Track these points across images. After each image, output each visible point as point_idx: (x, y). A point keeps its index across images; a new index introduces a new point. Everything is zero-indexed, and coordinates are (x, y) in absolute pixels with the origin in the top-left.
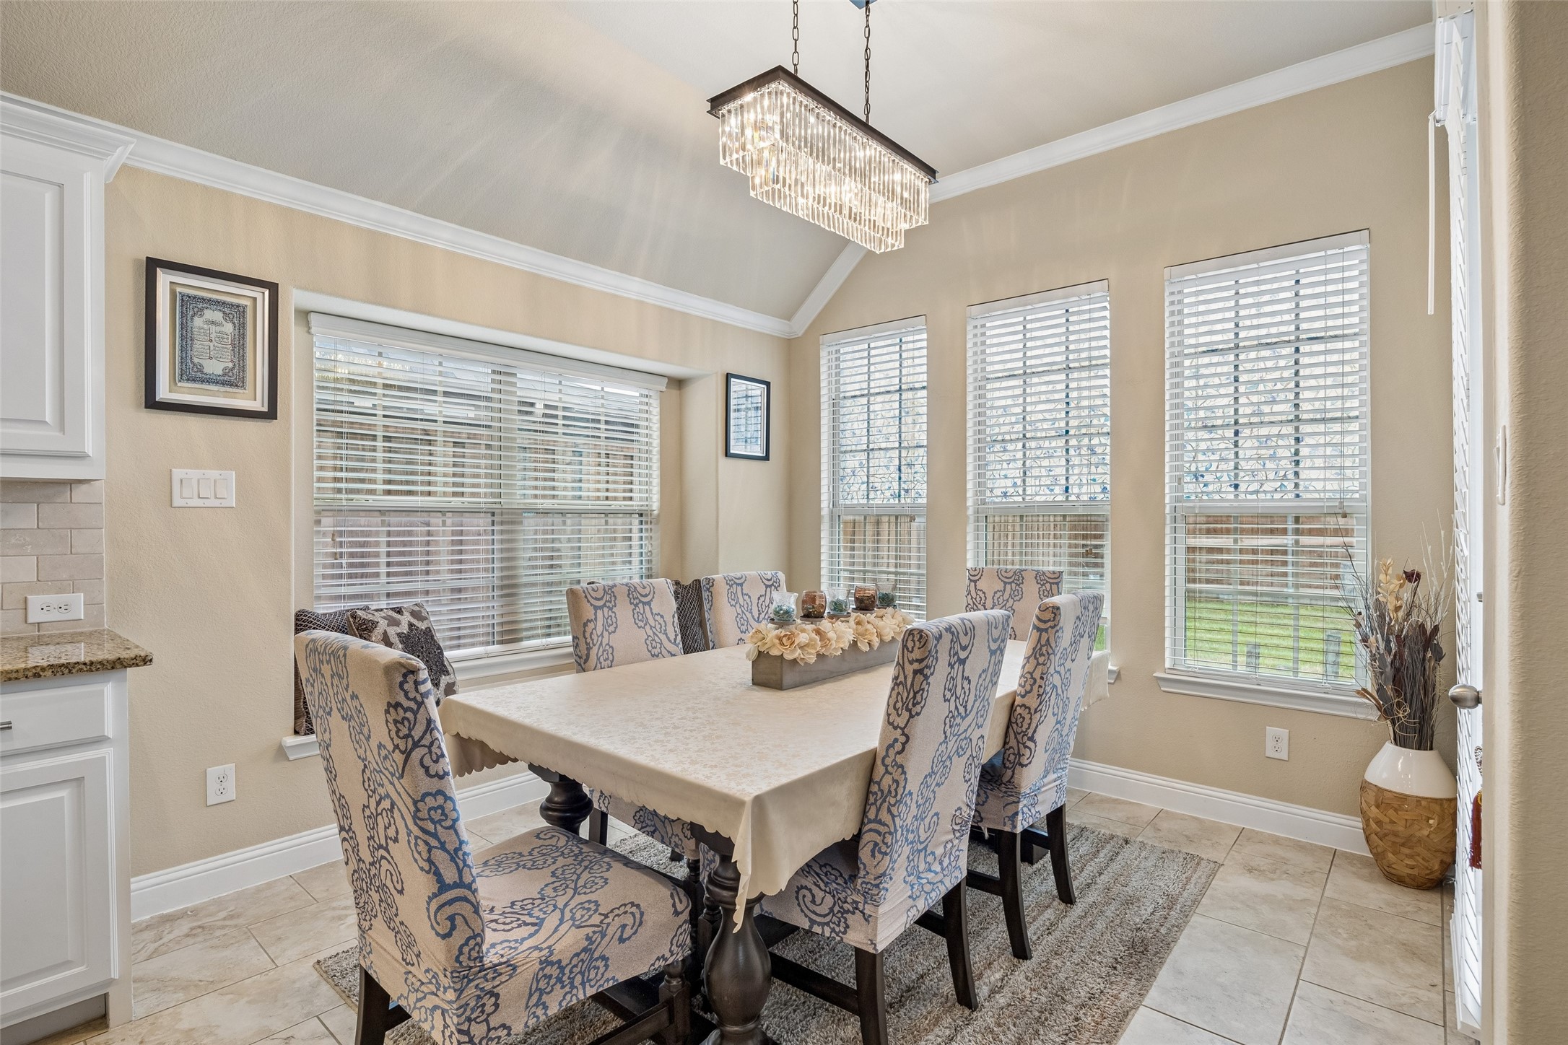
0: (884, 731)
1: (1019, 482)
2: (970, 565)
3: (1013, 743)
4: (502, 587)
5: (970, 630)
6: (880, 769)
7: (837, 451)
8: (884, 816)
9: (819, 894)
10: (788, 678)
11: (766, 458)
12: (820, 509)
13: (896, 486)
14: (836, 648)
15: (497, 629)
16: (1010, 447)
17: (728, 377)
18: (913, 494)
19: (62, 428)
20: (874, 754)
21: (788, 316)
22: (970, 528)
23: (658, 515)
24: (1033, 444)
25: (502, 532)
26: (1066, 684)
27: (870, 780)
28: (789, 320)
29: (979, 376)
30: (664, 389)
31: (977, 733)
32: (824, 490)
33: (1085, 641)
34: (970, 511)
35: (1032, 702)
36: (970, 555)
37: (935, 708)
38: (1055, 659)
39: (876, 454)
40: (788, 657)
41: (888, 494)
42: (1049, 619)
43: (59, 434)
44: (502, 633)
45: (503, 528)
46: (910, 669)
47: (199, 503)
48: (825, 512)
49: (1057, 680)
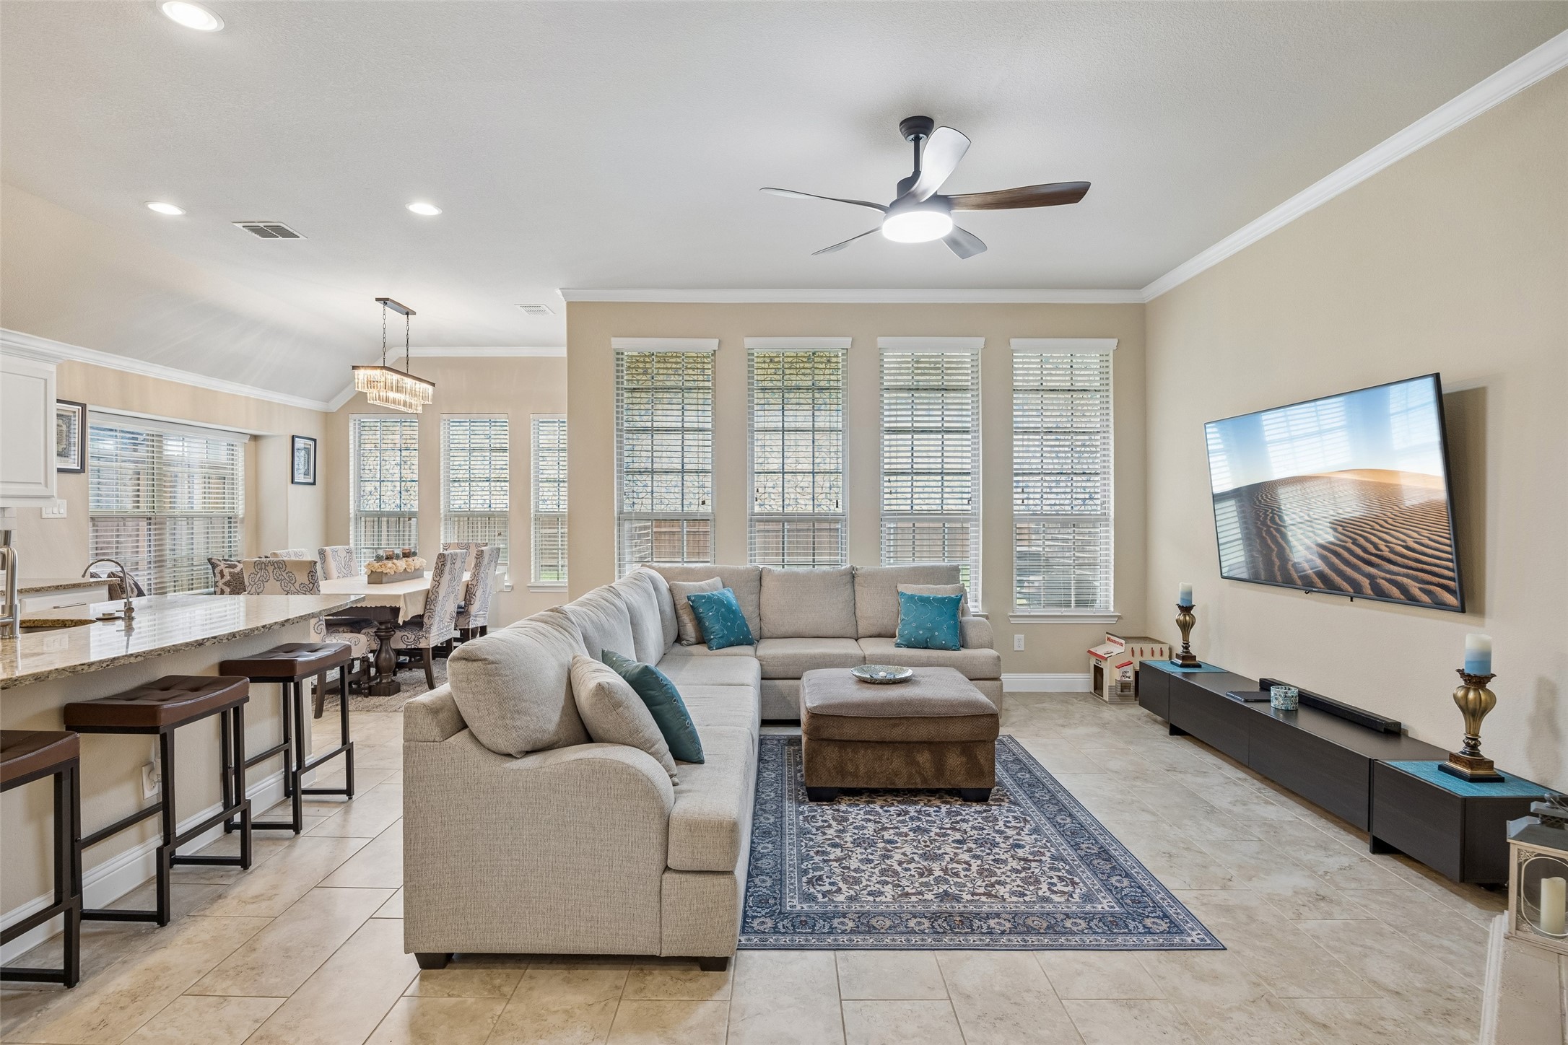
0: (432, 582)
1: (467, 502)
2: (442, 542)
3: (468, 597)
4: (155, 562)
5: (456, 554)
6: (431, 593)
7: (361, 480)
8: (432, 607)
9: (409, 636)
10: (384, 579)
11: (314, 483)
12: (349, 514)
13: (398, 502)
14: (401, 569)
15: (153, 586)
16: (463, 484)
17: (293, 438)
18: (409, 505)
19: (46, 486)
20: (428, 590)
21: (327, 401)
22: (442, 524)
23: (243, 518)
24: (474, 484)
25: (155, 529)
26: (486, 578)
27: (427, 598)
28: (328, 402)
29: (447, 448)
30: (247, 441)
31: (457, 588)
32: (352, 502)
33: (493, 564)
34: (442, 516)
35: (474, 583)
36: (442, 537)
37: (446, 576)
38: (482, 568)
39: (385, 483)
40: (385, 572)
41: (393, 506)
42: (480, 555)
43: (44, 488)
44: (156, 589)
45: (157, 527)
46: (440, 564)
47: (53, 516)
48: (352, 515)
49: (483, 575)
